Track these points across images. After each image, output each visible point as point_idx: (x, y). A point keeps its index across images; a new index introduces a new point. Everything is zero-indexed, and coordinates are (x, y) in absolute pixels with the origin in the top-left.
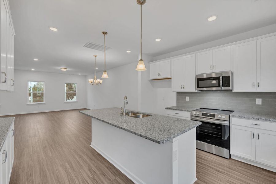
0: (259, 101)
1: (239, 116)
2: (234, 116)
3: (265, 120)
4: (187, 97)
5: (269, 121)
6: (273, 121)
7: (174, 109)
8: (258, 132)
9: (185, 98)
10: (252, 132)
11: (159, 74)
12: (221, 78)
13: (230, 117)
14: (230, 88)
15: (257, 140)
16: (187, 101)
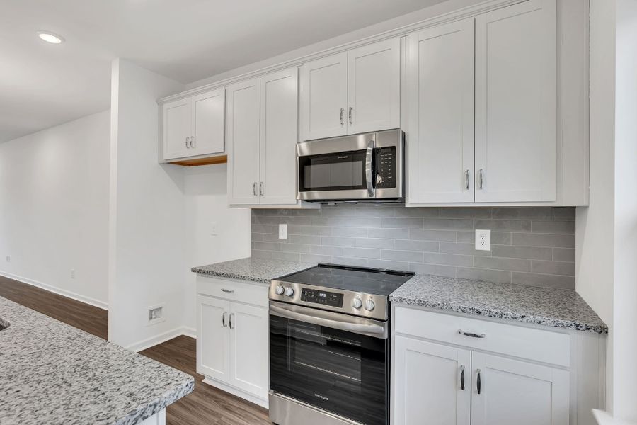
0: (483, 239)
1: (420, 301)
2: (401, 300)
3: (501, 316)
4: (280, 226)
5: (513, 322)
6: (525, 320)
7: (217, 274)
8: (480, 363)
9: (277, 230)
10: (459, 365)
11: (190, 144)
12: (369, 154)
13: (390, 303)
14: (396, 192)
15: (476, 396)
16: (282, 240)
